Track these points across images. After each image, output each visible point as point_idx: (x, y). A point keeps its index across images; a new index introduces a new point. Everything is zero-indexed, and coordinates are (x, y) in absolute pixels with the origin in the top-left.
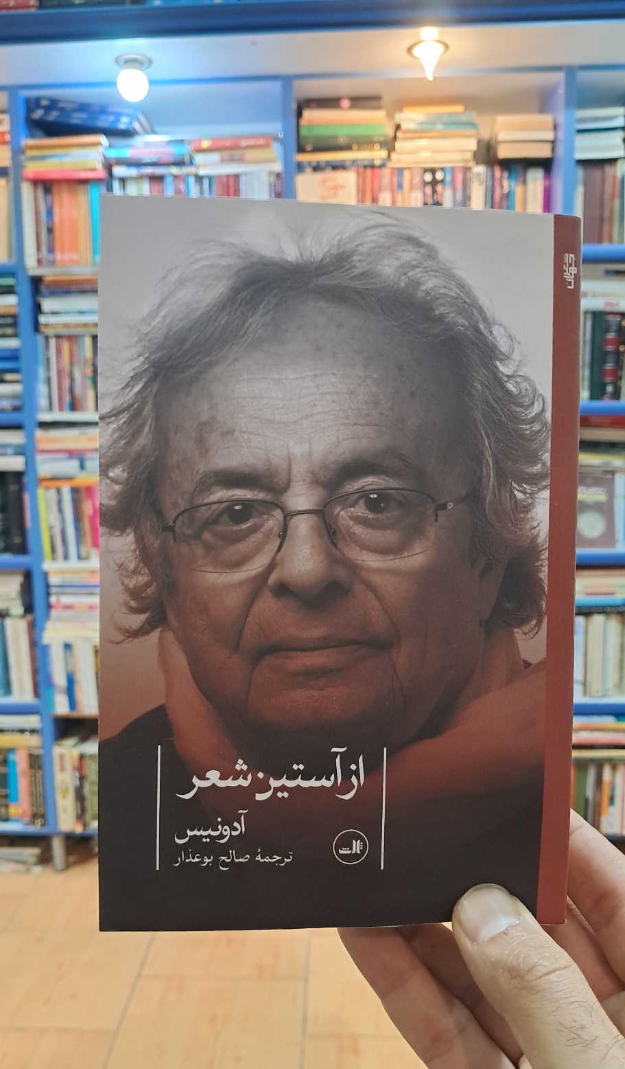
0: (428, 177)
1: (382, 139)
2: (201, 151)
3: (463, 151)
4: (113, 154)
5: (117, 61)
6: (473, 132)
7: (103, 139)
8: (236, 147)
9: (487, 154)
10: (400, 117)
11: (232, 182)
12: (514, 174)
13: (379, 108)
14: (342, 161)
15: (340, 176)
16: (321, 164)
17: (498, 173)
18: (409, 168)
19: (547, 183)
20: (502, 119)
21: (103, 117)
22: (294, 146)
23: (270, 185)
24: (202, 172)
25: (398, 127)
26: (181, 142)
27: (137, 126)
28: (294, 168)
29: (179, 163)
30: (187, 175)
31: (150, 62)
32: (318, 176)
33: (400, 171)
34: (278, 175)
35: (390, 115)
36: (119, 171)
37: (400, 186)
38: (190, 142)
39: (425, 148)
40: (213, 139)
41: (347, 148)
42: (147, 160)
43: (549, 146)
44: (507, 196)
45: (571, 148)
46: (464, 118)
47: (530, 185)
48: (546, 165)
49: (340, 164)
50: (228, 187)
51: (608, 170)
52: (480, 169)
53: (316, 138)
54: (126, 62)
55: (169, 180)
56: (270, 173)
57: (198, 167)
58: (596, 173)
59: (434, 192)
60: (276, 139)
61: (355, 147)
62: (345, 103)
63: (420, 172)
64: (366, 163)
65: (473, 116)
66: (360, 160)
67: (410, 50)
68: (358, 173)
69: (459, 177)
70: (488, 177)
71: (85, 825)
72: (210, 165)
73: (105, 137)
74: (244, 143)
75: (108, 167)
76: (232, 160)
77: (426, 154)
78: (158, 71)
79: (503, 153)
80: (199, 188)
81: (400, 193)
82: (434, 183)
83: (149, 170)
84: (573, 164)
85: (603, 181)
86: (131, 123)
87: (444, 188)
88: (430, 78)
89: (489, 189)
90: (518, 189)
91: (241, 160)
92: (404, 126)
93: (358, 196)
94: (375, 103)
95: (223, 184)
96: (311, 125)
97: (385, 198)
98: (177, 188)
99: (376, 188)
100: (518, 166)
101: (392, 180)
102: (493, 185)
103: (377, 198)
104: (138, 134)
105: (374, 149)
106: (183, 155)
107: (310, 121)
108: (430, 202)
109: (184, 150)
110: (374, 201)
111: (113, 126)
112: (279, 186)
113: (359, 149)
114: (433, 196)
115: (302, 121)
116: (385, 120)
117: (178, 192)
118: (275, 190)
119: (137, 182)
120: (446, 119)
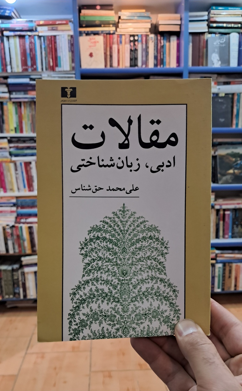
0: (132, 39)
1: (113, 22)
2: (40, 25)
3: (145, 28)
4: (4, 26)
6: (149, 20)
8: (54, 24)
9: (155, 29)
10: (120, 14)
11: (53, 39)
12: (165, 38)
13: (112, 10)
14: (98, 31)
15: (97, 37)
16: (89, 32)
17: (159, 38)
18: (124, 35)
19: (178, 42)
20: (161, 16)
22: (78, 25)
23: (69, 40)
24: (40, 34)
25: (120, 18)
26: (32, 21)
27: (13, 14)
28: (78, 34)
29: (31, 30)
30: (35, 35)
32: (88, 38)
33: (120, 36)
34: (72, 36)
35: (116, 13)
36: (6, 33)
37: (121, 42)
38: (35, 21)
39: (130, 27)
40: (45, 21)
41: (99, 26)
42: (17, 29)
43: (178, 27)
44: (163, 47)
45: (187, 28)
46: (146, 15)
47: (172, 42)
48: (177, 34)
49: (96, 32)
50: (52, 41)
51: (202, 37)
52: (152, 36)
53: (87, 21)
55: (27, 37)
56: (68, 36)
57: (39, 32)
58: (197, 38)
59: (135, 45)
60: (70, 21)
61: (102, 26)
62: (98, 7)
63: (128, 36)
64: (107, 32)
65: (148, 14)
66: (105, 31)
68: (104, 36)
69: (144, 38)
70: (155, 39)
71: (3, 297)
72: (44, 31)
74: (57, 23)
76: (53, 30)
77: (131, 29)
79: (161, 29)
80: (39, 41)
81: (121, 45)
82: (135, 41)
83: (18, 33)
84: (188, 34)
85: (200, 41)
86: (10, 13)
87: (138, 43)
89: (156, 43)
90: (167, 44)
91: (56, 30)
92: (122, 17)
93: (104, 46)
94: (110, 8)
95: (49, 39)
96: (85, 16)
97: (115, 47)
98: (30, 41)
99: (111, 43)
100: (167, 35)
101: (118, 40)
102: (157, 42)
103: (112, 47)
104: (14, 18)
105: (110, 27)
106: (33, 27)
107: (84, 14)
108: (133, 49)
109: (33, 25)
110: (111, 48)
111: (3, 14)
112: (72, 41)
113: (104, 27)
114: (134, 46)
115: (81, 14)
116: (114, 15)
117: (31, 43)
118: (70, 42)
119: (14, 38)
120: (138, 15)
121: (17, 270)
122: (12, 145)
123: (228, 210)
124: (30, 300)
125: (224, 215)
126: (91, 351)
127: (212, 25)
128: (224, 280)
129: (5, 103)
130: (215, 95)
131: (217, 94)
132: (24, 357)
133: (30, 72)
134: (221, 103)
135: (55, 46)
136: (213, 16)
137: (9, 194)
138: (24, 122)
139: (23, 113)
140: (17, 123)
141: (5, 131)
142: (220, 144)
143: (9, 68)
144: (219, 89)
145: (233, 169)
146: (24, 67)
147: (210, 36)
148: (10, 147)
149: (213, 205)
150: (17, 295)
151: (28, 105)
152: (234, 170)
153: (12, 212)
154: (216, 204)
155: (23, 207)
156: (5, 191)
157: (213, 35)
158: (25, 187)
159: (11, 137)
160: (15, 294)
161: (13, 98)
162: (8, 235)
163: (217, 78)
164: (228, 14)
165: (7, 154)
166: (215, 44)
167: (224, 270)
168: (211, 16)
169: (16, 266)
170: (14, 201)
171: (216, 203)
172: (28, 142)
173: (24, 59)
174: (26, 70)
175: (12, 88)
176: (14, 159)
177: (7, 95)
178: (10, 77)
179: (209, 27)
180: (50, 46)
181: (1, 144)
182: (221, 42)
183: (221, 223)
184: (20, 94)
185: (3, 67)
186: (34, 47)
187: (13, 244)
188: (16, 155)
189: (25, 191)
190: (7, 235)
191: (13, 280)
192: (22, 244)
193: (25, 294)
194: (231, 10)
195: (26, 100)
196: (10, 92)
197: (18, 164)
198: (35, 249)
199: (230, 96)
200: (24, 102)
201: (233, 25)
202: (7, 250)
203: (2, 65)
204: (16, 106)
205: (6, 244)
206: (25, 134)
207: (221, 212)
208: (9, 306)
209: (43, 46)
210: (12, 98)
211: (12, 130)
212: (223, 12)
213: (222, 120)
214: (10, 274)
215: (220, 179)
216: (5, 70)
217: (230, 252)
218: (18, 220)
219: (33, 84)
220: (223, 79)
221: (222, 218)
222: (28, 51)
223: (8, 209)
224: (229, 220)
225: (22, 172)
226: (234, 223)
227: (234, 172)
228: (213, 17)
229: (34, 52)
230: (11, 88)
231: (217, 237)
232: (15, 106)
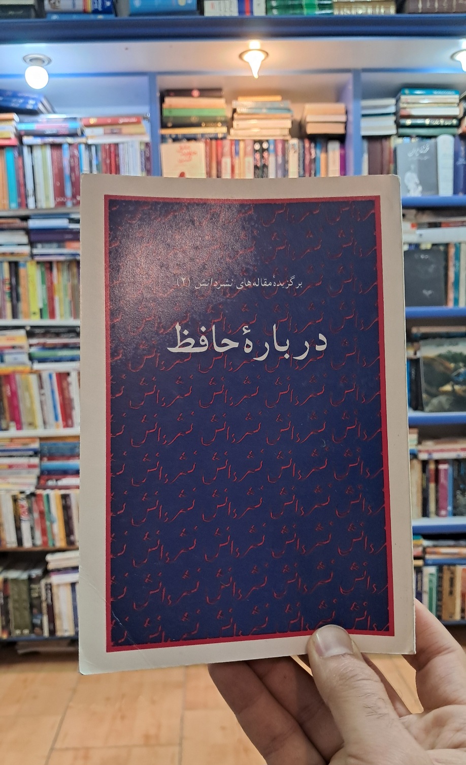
0: (257, 147)
1: (223, 119)
2: (89, 126)
3: (282, 129)
4: (23, 127)
5: (24, 59)
6: (289, 115)
7: (15, 116)
8: (115, 123)
10: (235, 104)
11: (112, 149)
12: (318, 145)
13: (220, 97)
14: (194, 134)
15: (193, 145)
16: (178, 136)
17: (307, 145)
18: (243, 140)
19: (343, 152)
20: (308, 106)
21: (14, 100)
22: (158, 123)
23: (141, 151)
24: (90, 142)
25: (234, 111)
26: (75, 119)
27: (41, 107)
28: (159, 139)
29: (73, 135)
30: (80, 144)
31: (50, 61)
32: (177, 145)
33: (236, 142)
34: (147, 144)
35: (228, 102)
36: (27, 140)
37: (237, 153)
38: (81, 119)
39: (255, 126)
40: (98, 118)
41: (198, 125)
42: (48, 132)
43: (343, 126)
44: (314, 161)
45: (358, 128)
46: (282, 105)
47: (330, 153)
48: (341, 139)
49: (192, 136)
50: (110, 152)
51: (386, 143)
52: (295, 142)
53: (175, 118)
54: (31, 60)
55: (66, 147)
56: (141, 143)
57: (87, 138)
58: (377, 145)
59: (262, 157)
60: (145, 118)
61: (203, 125)
62: (196, 93)
63: (251, 143)
64: (212, 136)
65: (288, 104)
66: (207, 134)
67: (241, 56)
68: (206, 143)
69: (280, 146)
70: (300, 147)
71: (10, 633)
72: (96, 136)
73: (16, 114)
74: (121, 121)
75: (20, 137)
76: (113, 133)
77: (256, 130)
78: (55, 67)
79: (310, 130)
80: (87, 153)
81: (237, 158)
82: (263, 150)
83: (50, 140)
84: (360, 138)
85: (383, 151)
86: (36, 104)
87: (269, 155)
88: (256, 76)
89: (302, 154)
90: (322, 156)
91: (119, 133)
92: (238, 110)
93: (206, 160)
94: (217, 94)
95: (105, 150)
96: (171, 108)
97: (226, 162)
98: (71, 153)
99: (219, 154)
100: (322, 140)
101: (231, 149)
102: (304, 152)
103: (221, 161)
104: (42, 113)
105: (217, 126)
106: (76, 129)
107: (170, 106)
108: (259, 165)
109: (77, 125)
110: (219, 163)
111: (23, 107)
112: (148, 153)
113: (206, 126)
114: (261, 161)
115: (164, 106)
116: (225, 106)
117: (72, 156)
118: (145, 155)
119: (42, 148)
120: (269, 106)
121: (38, 580)
122: (34, 341)
123: (444, 461)
124: (63, 639)
125: (437, 471)
126: (180, 744)
127: (403, 121)
128: (440, 599)
129: (22, 262)
130: (413, 248)
131: (417, 246)
132: (49, 757)
133: (69, 208)
134: (425, 261)
135: (116, 161)
136: (405, 105)
137: (26, 432)
138: (57, 298)
139: (55, 281)
140: (43, 300)
141: (20, 315)
142: (425, 337)
143: (31, 202)
144: (421, 235)
145: (451, 383)
146: (59, 200)
147: (400, 141)
148: (31, 346)
149: (416, 452)
150: (37, 630)
151: (65, 267)
152: (453, 386)
153: (31, 466)
154: (420, 451)
155: (51, 457)
156: (19, 427)
157: (407, 140)
158: (56, 419)
159: (32, 327)
160: (33, 626)
161: (38, 255)
162: (23, 511)
163: (416, 216)
164: (433, 102)
165: (25, 358)
166: (410, 155)
167: (440, 579)
168: (401, 105)
169: (36, 573)
170: (36, 445)
171: (420, 447)
172: (65, 336)
173: (58, 184)
174: (63, 204)
175: (36, 237)
176: (37, 366)
177: (26, 249)
178: (32, 217)
179: (399, 126)
180: (108, 161)
181: (14, 339)
182: (421, 152)
183: (432, 486)
184: (51, 248)
185: (20, 200)
186: (78, 165)
187: (32, 529)
188: (42, 360)
189: (58, 427)
190: (21, 510)
191: (31, 599)
192: (49, 530)
193: (52, 627)
194: (437, 94)
195: (62, 258)
196: (32, 244)
197: (45, 376)
198: (72, 538)
199: (442, 248)
200: (58, 262)
201: (442, 122)
202: (20, 541)
203: (19, 195)
204: (43, 269)
205: (18, 529)
206: (58, 321)
207: (432, 466)
208: (20, 652)
209: (94, 162)
210: (36, 255)
211: (34, 313)
212: (424, 99)
213: (427, 293)
214: (24, 588)
215: (427, 404)
216: (23, 204)
217: (451, 543)
218: (42, 482)
219: (75, 229)
220: (427, 218)
221: (433, 478)
222: (67, 171)
223: (24, 461)
224: (446, 481)
225: (53, 392)
226: (456, 487)
227: (454, 390)
228: (405, 108)
229: (77, 172)
230: (34, 237)
231: (425, 513)
232: (41, 270)
